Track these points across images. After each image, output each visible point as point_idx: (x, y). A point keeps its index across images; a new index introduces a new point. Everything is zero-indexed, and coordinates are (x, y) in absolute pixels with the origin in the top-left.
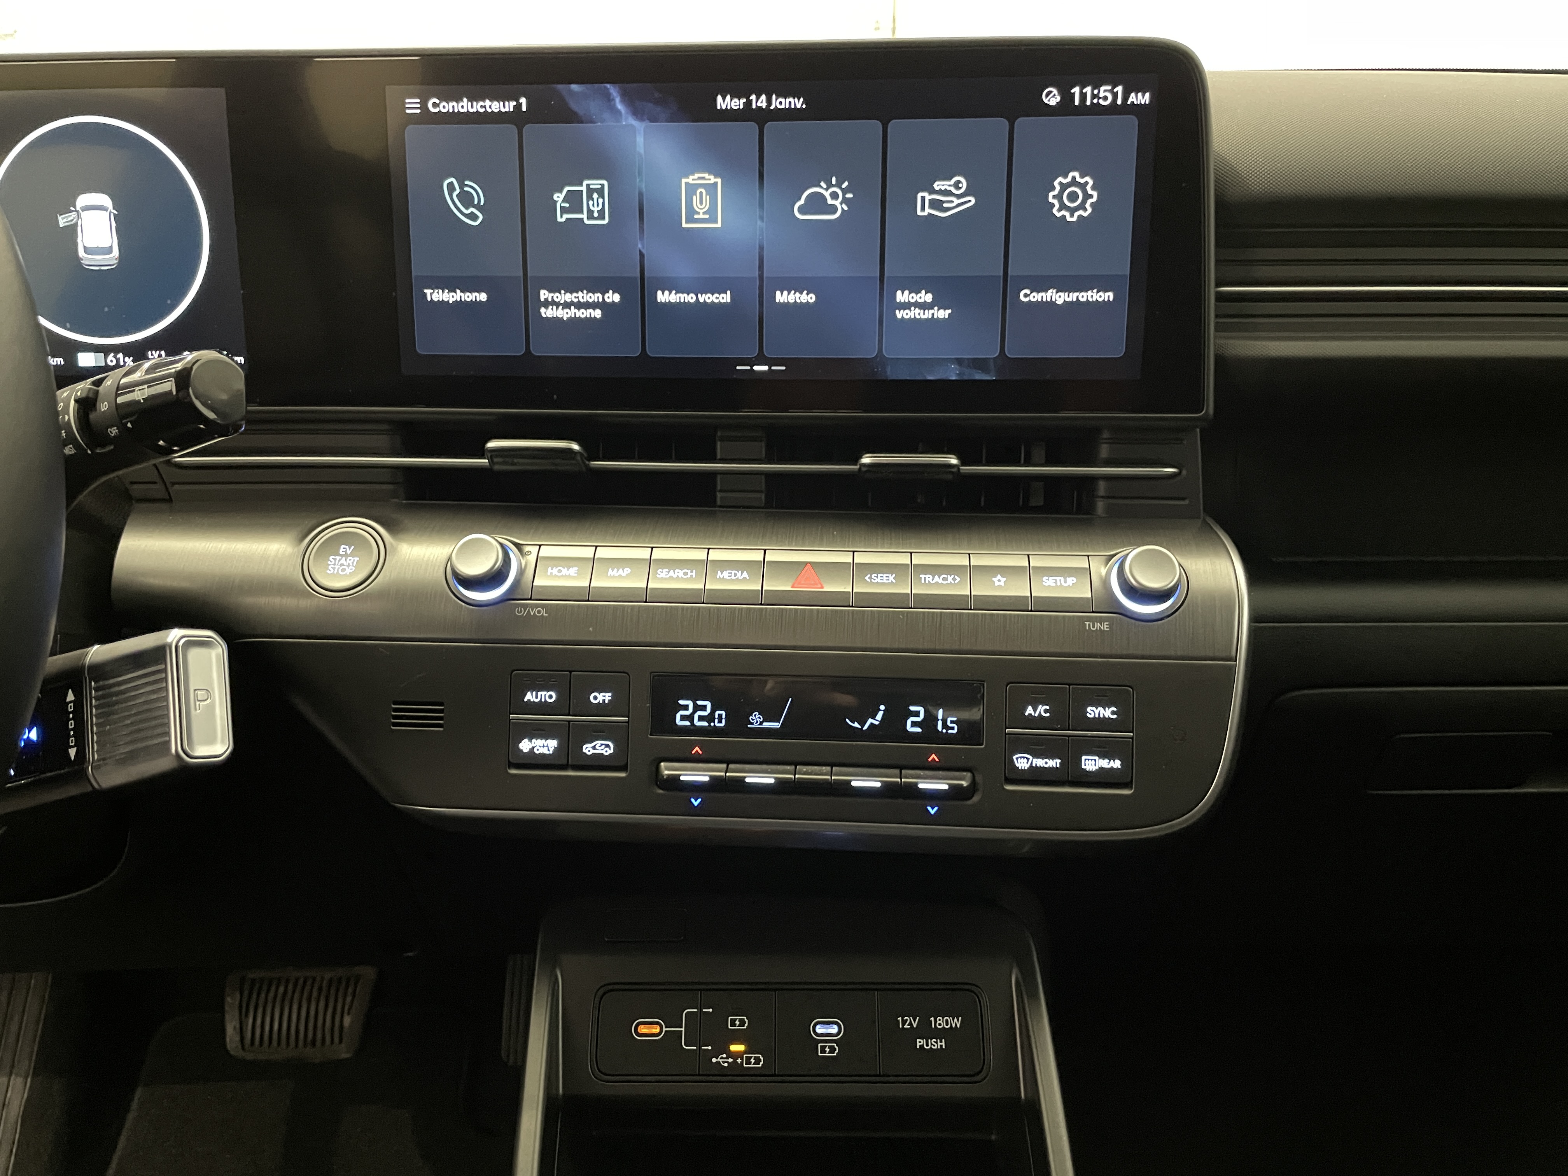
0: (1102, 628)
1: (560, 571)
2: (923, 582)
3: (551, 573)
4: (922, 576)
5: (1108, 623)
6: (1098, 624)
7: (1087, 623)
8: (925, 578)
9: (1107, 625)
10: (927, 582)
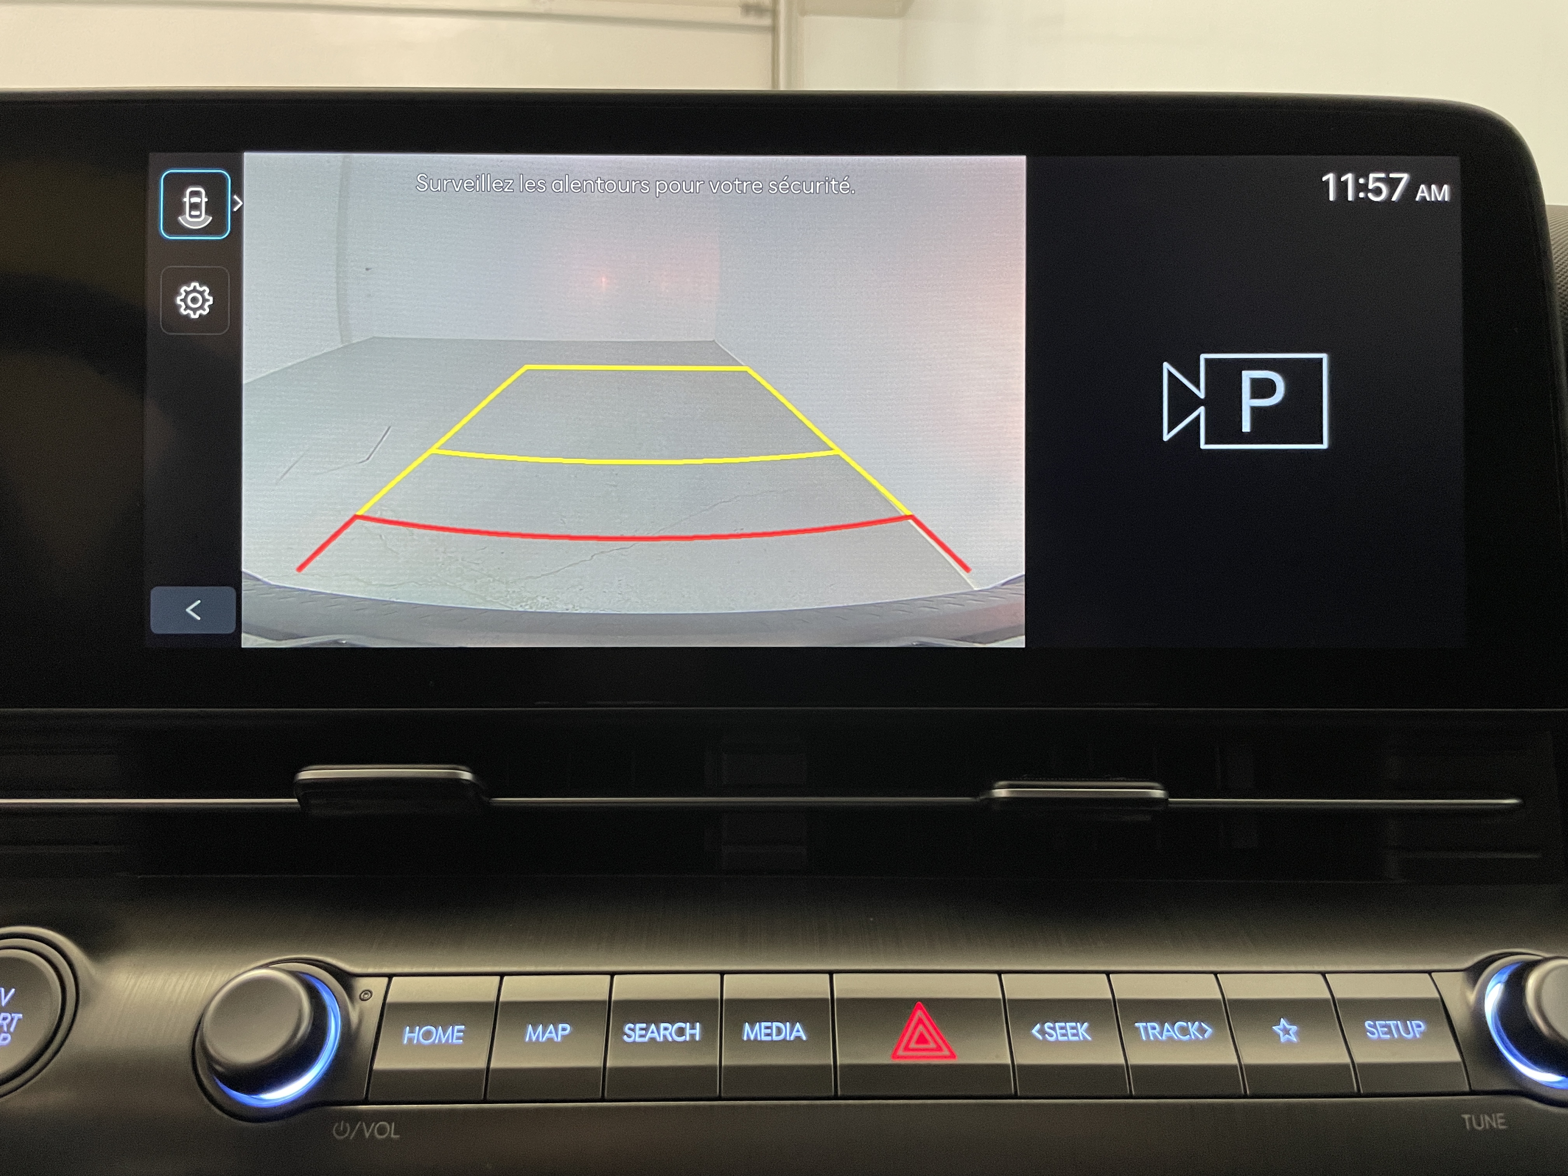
0: (1495, 1126)
1: (428, 1035)
2: (1144, 1038)
3: (410, 1040)
4: (1140, 1025)
5: (1502, 1114)
6: (1487, 1118)
7: (1466, 1117)
8: (1146, 1028)
9: (1501, 1118)
10: (1152, 1038)
